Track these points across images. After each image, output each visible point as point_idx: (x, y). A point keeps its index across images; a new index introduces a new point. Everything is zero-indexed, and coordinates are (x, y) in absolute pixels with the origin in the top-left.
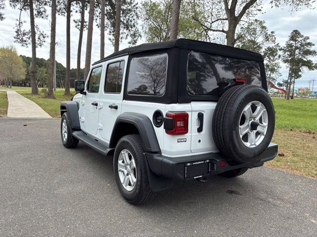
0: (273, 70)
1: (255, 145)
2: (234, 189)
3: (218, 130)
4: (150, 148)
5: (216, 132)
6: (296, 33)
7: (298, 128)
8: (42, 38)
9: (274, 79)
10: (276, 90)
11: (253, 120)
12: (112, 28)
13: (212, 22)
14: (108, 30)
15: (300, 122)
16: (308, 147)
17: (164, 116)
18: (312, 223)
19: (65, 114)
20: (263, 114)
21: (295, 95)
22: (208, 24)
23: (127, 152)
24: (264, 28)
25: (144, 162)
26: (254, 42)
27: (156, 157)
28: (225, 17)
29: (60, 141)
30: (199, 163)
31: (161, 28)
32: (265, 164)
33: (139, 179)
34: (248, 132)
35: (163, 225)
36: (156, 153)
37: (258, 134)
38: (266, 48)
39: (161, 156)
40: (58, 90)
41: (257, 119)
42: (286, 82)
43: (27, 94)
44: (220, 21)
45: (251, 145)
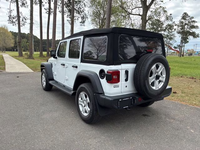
0: (171, 39)
1: (158, 88)
2: (146, 113)
3: (137, 80)
4: (98, 91)
5: (135, 81)
6: (185, 15)
7: (186, 75)
8: (24, 20)
9: (171, 44)
10: (173, 51)
11: (157, 74)
12: (69, 13)
13: (133, 9)
14: (67, 15)
15: (188, 71)
16: (191, 87)
17: (106, 73)
18: (191, 132)
19: (44, 70)
20: (163, 70)
21: (185, 54)
22: (129, 11)
23: (84, 93)
24: (165, 11)
25: (94, 99)
26: (159, 21)
27: (101, 96)
28: (141, 6)
29: (41, 87)
30: (126, 99)
31: (100, 13)
32: (165, 98)
33: (92, 109)
34: (154, 81)
35: (106, 134)
36: (101, 94)
37: (160, 82)
38: (167, 24)
39: (104, 95)
40: (35, 53)
41: (160, 73)
42: (179, 46)
43: (16, 56)
44: (137, 9)
45: (156, 88)
